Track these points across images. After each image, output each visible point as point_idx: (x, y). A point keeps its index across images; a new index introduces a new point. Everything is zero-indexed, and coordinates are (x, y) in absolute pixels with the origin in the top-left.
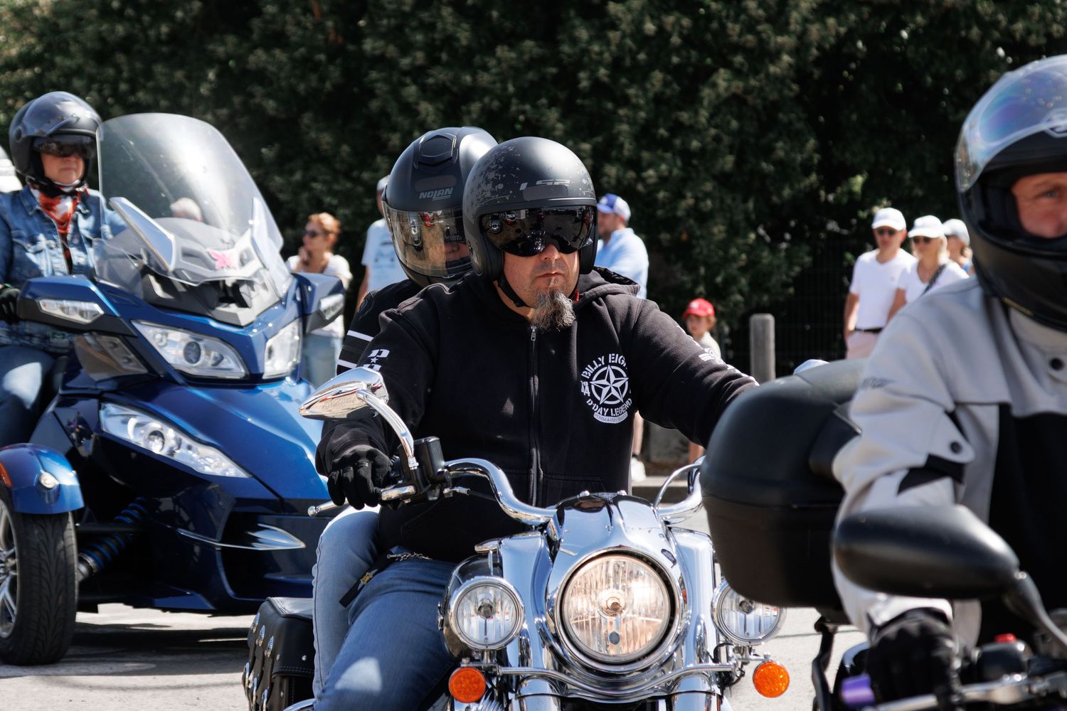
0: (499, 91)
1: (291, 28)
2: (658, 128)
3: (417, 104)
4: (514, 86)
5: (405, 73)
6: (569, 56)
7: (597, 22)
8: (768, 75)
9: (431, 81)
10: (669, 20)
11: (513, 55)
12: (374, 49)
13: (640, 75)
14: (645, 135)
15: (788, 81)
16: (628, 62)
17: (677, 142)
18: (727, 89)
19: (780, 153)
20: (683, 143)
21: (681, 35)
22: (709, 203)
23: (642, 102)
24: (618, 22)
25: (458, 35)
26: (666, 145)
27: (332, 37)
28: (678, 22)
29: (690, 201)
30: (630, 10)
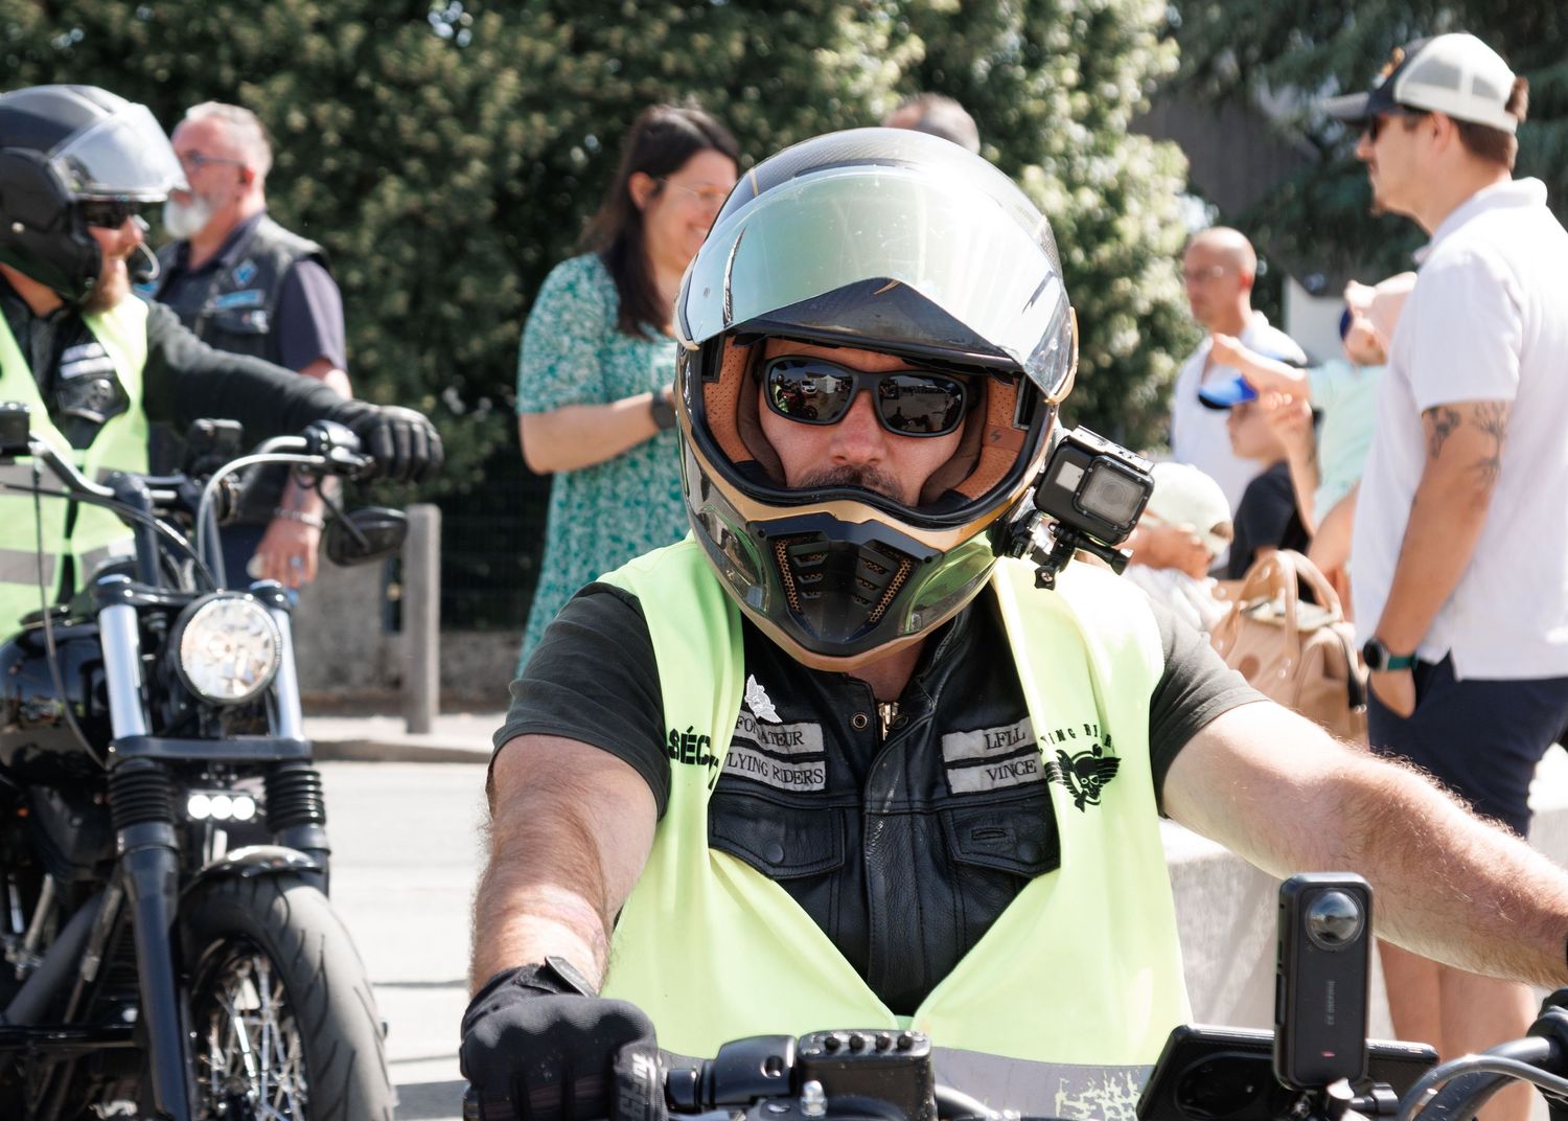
8: (454, 188)
10: (323, 110)
13: (286, 182)
15: (479, 196)
18: (398, 205)
19: (469, 293)
21: (339, 132)
22: (372, 355)
28: (334, 114)
30: (271, 95)
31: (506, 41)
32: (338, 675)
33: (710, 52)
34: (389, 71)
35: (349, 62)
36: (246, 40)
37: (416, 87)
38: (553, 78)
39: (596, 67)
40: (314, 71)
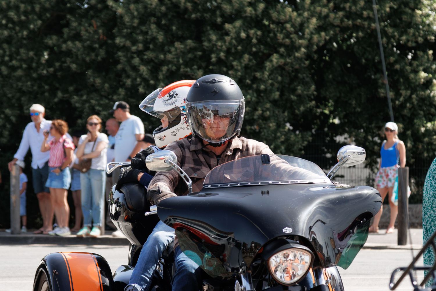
0: (175, 62)
1: (83, 33)
2: (246, 79)
3: (139, 66)
4: (183, 60)
5: (134, 53)
6: (207, 47)
7: (220, 32)
8: (295, 57)
9: (145, 57)
10: (252, 32)
11: (182, 46)
12: (120, 42)
13: (238, 56)
15: (303, 60)
16: (233, 50)
17: (255, 86)
18: (277, 63)
19: (299, 92)
20: (257, 87)
21: (257, 39)
22: (268, 113)
23: (239, 68)
24: (229, 32)
25: (158, 37)
27: (101, 37)
28: (255, 33)
29: (260, 112)
30: (235, 27)
31: (312, 8)
34: (274, 19)
35: (260, 16)
36: (226, 9)
37: (283, 24)
38: (327, 20)
39: (341, 16)
40: (249, 19)
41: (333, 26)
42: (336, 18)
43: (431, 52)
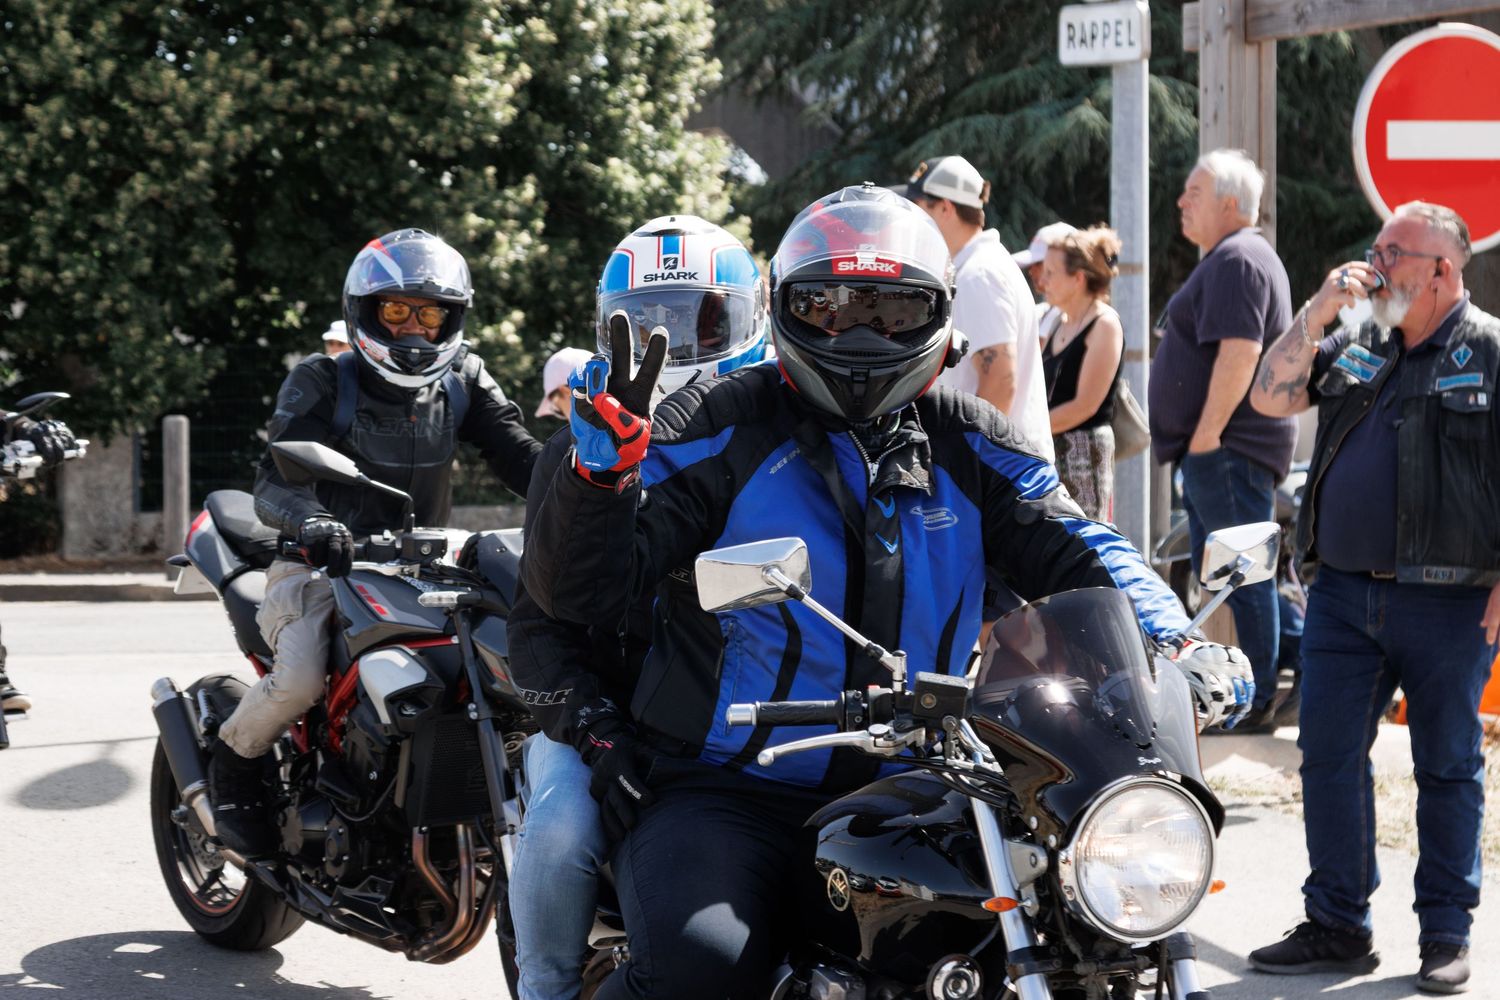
2: (74, 229)
7: (14, 124)
8: (185, 180)
10: (87, 123)
13: (57, 177)
14: (62, 237)
15: (205, 187)
16: (45, 165)
17: (95, 245)
18: (144, 193)
19: (197, 257)
20: (101, 246)
21: (99, 139)
22: (126, 304)
23: (59, 204)
24: (35, 125)
26: (84, 247)
28: (95, 126)
29: (106, 302)
30: (47, 113)
31: (222, 72)
32: (101, 545)
33: (372, 77)
34: (136, 95)
35: (105, 88)
36: (27, 71)
37: (156, 106)
38: (258, 97)
39: (288, 89)
40: (79, 94)
41: (270, 111)
42: (277, 93)
43: (491, 170)
